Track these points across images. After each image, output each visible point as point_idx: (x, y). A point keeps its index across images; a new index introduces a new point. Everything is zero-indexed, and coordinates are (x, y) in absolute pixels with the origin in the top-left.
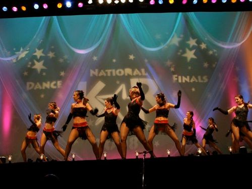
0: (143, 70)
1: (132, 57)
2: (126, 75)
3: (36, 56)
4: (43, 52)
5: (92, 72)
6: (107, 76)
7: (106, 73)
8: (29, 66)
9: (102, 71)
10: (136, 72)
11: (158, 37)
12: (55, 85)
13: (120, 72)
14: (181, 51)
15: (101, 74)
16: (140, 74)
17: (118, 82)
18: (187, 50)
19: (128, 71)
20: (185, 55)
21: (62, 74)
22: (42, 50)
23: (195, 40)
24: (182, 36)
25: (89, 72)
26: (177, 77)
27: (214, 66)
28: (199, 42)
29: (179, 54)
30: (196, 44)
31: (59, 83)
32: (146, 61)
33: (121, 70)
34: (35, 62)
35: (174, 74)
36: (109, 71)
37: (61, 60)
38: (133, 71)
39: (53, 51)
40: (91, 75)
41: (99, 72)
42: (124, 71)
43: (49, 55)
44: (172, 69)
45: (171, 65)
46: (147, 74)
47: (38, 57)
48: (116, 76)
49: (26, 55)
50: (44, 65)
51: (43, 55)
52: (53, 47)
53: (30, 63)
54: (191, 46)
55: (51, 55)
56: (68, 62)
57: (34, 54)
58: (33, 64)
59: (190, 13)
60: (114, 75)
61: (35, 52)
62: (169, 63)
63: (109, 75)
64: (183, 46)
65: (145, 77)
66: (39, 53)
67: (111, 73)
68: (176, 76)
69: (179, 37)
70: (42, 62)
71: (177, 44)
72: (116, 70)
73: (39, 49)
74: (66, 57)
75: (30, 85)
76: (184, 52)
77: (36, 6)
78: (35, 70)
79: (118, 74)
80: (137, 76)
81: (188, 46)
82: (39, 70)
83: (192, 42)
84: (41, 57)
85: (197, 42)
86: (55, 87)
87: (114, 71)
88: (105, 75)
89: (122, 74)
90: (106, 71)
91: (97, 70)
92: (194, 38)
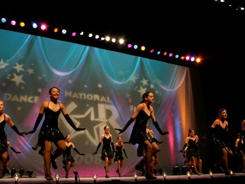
0: (108, 98)
1: (100, 86)
2: (95, 100)
3: (16, 70)
4: (23, 68)
5: (66, 93)
6: (79, 99)
7: (79, 96)
8: (8, 78)
9: (75, 93)
10: (103, 99)
11: (121, 73)
12: (32, 99)
13: (90, 97)
14: (137, 87)
15: (74, 96)
16: (106, 101)
17: (88, 105)
18: (141, 88)
19: (97, 97)
20: (139, 91)
21: (40, 90)
22: (22, 65)
23: (147, 81)
24: (138, 75)
25: (64, 93)
26: (133, 108)
27: (159, 103)
28: (149, 83)
29: (135, 89)
30: (147, 84)
31: (36, 99)
32: (112, 91)
33: (91, 95)
34: (15, 75)
35: (132, 105)
36: (81, 94)
37: (40, 78)
38: (100, 97)
39: (32, 68)
40: (66, 96)
41: (73, 94)
42: (93, 96)
43: (28, 71)
44: (130, 101)
45: (129, 97)
46: (111, 102)
47: (18, 71)
48: (87, 99)
49: (6, 67)
50: (23, 79)
51: (23, 70)
52: (33, 64)
53: (9, 75)
54: (144, 85)
55: (31, 71)
56: (46, 80)
57: (15, 68)
58: (13, 77)
59: (145, 59)
60: (85, 98)
61: (16, 66)
62: (128, 95)
63: (81, 98)
64: (138, 84)
65: (109, 104)
66: (19, 68)
67: (83, 96)
68: (132, 106)
69: (136, 76)
70: (21, 76)
71: (134, 82)
72: (86, 95)
73: (20, 64)
74: (44, 76)
75: (8, 97)
76: (139, 89)
77: (35, 26)
78: (14, 83)
79: (88, 98)
80: (103, 102)
81: (142, 84)
82: (18, 84)
83: (145, 82)
84: (21, 71)
85: (148, 82)
86: (32, 102)
87: (85, 95)
88: (77, 97)
89: (91, 99)
90: (79, 94)
91: (71, 92)
92: (146, 79)
